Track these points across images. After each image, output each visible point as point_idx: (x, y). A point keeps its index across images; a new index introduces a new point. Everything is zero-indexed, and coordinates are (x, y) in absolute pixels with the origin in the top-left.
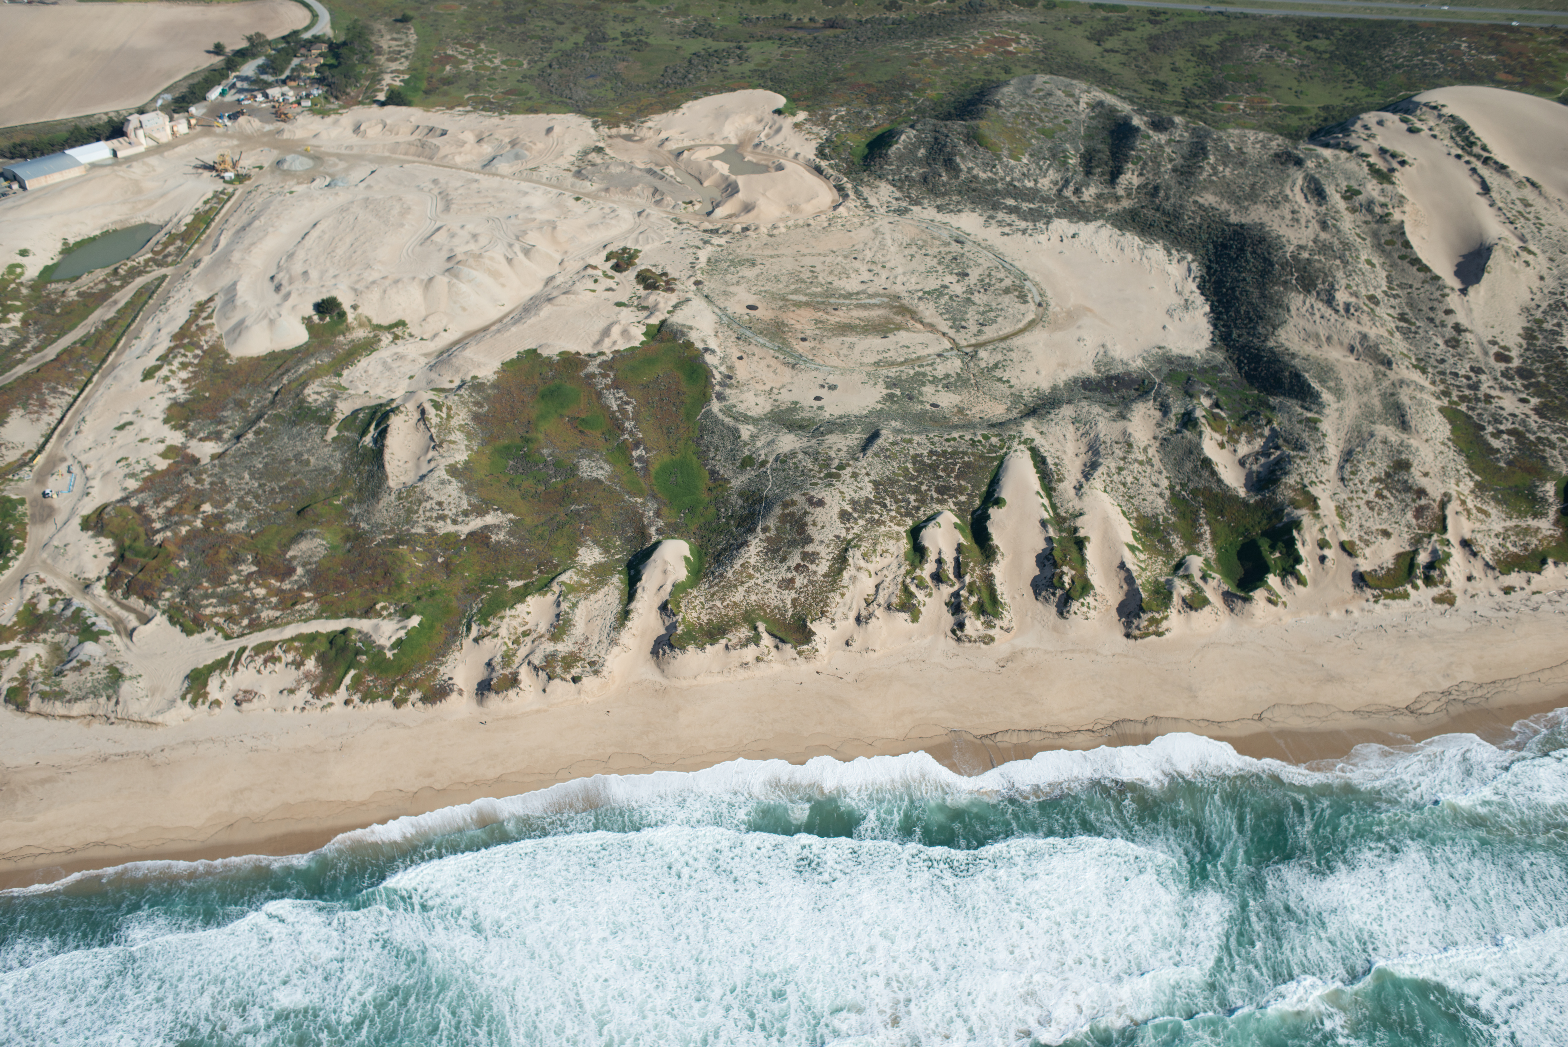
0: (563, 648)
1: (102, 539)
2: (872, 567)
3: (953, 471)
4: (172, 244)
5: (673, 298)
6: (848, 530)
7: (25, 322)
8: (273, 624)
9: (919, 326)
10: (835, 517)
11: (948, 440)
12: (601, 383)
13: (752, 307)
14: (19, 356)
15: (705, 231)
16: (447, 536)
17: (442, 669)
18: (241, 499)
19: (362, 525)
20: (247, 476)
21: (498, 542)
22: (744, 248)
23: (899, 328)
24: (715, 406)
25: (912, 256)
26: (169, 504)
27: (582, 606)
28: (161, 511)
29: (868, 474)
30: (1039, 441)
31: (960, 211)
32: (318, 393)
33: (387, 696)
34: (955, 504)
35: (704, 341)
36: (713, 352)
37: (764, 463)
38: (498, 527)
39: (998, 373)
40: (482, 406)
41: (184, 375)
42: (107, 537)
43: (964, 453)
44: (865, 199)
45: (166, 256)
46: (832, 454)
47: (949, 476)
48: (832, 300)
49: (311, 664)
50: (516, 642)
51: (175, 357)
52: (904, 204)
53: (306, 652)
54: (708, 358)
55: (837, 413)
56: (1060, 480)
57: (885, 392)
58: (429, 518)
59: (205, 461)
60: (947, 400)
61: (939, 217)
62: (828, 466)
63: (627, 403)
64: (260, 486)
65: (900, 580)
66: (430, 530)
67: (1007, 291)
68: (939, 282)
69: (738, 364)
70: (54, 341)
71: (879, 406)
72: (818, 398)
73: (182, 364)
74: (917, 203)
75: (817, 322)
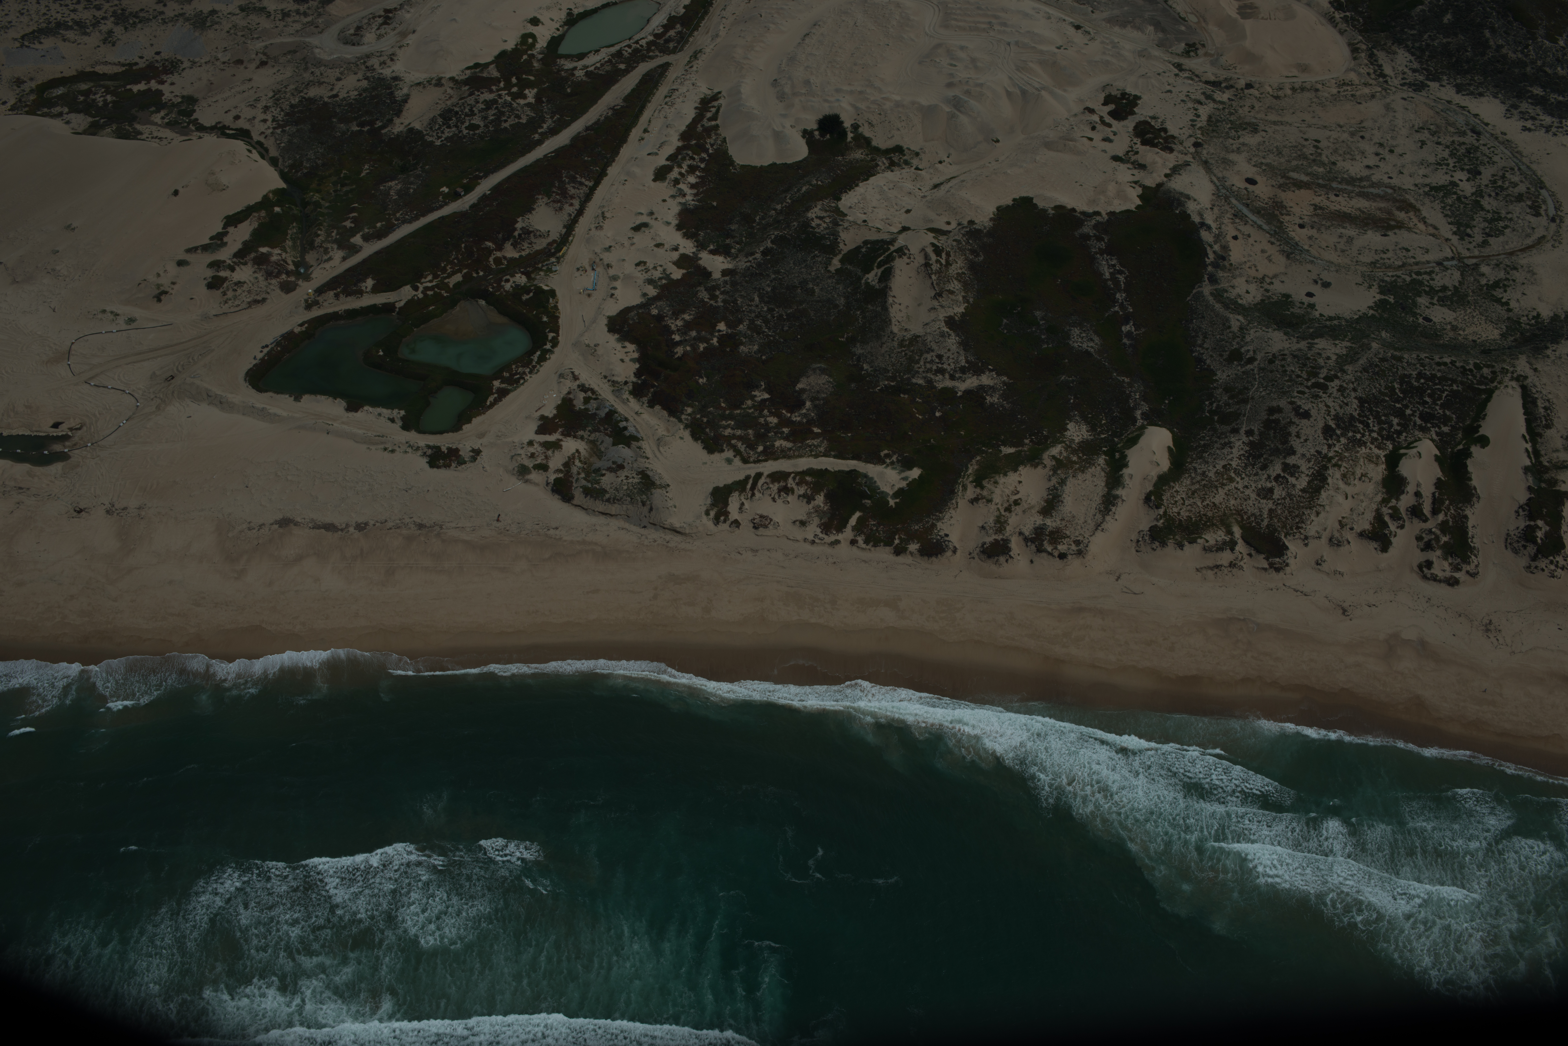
0: (1051, 523)
1: (627, 344)
2: (1350, 490)
3: (1440, 398)
4: (673, 28)
5: (1172, 159)
6: (1330, 446)
7: (538, 98)
8: (785, 454)
9: (1421, 226)
10: (1319, 432)
11: (1438, 364)
12: (1096, 246)
13: (1251, 181)
14: (537, 136)
15: (1207, 82)
16: (945, 390)
17: (939, 525)
18: (752, 321)
19: (865, 366)
20: (757, 299)
21: (992, 404)
22: (1246, 109)
23: (1400, 226)
24: (1207, 289)
25: (1423, 143)
26: (687, 317)
27: (1071, 483)
28: (679, 323)
29: (1355, 390)
30: (1532, 379)
31: (1481, 95)
32: (821, 218)
33: (888, 543)
34: (1437, 434)
35: (1201, 215)
36: (1209, 228)
37: (1251, 360)
38: (993, 388)
39: (1498, 293)
40: (978, 255)
41: (692, 179)
42: (632, 342)
43: (1454, 381)
44: (1380, 66)
45: (668, 41)
46: (1321, 361)
47: (1434, 403)
48: (1334, 185)
49: (820, 500)
50: (1008, 509)
51: (684, 159)
52: (1421, 78)
53: (816, 488)
54: (1205, 235)
55: (1329, 312)
56: (1548, 426)
57: (1379, 297)
58: (929, 370)
59: (717, 275)
60: (1440, 315)
61: (1458, 99)
62: (1316, 375)
63: (1120, 272)
64: (770, 310)
65: (1374, 506)
66: (930, 382)
67: (1520, 198)
68: (1448, 178)
69: (1232, 244)
70: (567, 124)
71: (1371, 312)
72: (1310, 295)
73: (689, 166)
74: (1436, 78)
75: (1316, 207)
